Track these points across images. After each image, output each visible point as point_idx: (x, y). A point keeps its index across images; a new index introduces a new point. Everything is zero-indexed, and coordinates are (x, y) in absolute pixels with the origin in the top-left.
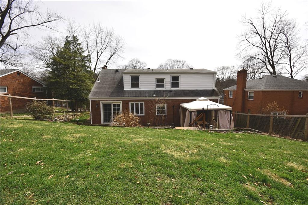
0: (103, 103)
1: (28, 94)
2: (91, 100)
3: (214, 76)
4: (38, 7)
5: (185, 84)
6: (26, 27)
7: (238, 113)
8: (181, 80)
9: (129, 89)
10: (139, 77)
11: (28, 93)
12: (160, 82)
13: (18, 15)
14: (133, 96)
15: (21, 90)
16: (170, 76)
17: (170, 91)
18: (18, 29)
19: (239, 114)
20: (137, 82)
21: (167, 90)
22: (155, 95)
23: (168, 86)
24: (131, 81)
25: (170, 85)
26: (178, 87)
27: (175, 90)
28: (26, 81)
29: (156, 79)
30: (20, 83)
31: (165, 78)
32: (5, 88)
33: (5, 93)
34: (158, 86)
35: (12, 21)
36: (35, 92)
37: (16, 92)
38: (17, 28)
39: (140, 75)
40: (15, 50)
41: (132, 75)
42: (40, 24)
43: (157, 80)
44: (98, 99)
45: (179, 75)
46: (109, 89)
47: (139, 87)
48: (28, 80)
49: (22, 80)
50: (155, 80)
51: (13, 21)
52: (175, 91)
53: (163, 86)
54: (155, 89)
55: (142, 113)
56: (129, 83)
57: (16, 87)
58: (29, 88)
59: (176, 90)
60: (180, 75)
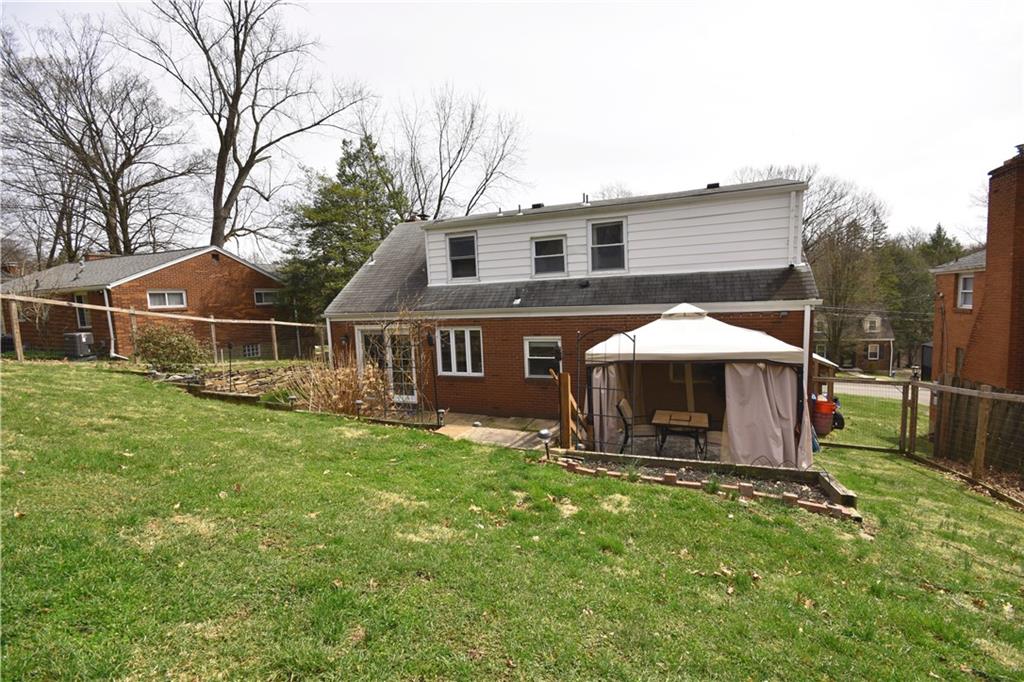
0: (362, 331)
1: (242, 309)
2: (331, 323)
3: (793, 206)
4: (318, 78)
5: (646, 254)
6: (288, 135)
7: (955, 390)
8: (631, 237)
9: (445, 284)
10: (473, 237)
11: (241, 306)
12: (549, 253)
13: (273, 108)
14: (446, 305)
15: (222, 298)
16: (583, 224)
17: (584, 284)
18: (271, 144)
19: (959, 396)
20: (471, 257)
21: (575, 280)
22: (518, 302)
23: (579, 264)
24: (452, 255)
25: (584, 258)
26: (620, 264)
27: (602, 280)
28: (236, 275)
29: (532, 238)
30: (219, 282)
31: (565, 235)
32: (181, 294)
33: (182, 306)
34: (541, 266)
35: (257, 124)
36: (264, 303)
37: (210, 305)
38: (268, 143)
39: (476, 231)
40: (267, 200)
41: (451, 233)
42: (318, 124)
43: (536, 243)
44: (346, 317)
45: (625, 214)
46: (387, 286)
47: (475, 275)
48: (242, 272)
49: (226, 273)
50: (527, 245)
51: (261, 126)
52: (604, 282)
53: (558, 265)
54: (527, 279)
55: (476, 368)
56: (444, 260)
57: (210, 292)
58: (244, 294)
59: (608, 279)
60: (626, 217)
